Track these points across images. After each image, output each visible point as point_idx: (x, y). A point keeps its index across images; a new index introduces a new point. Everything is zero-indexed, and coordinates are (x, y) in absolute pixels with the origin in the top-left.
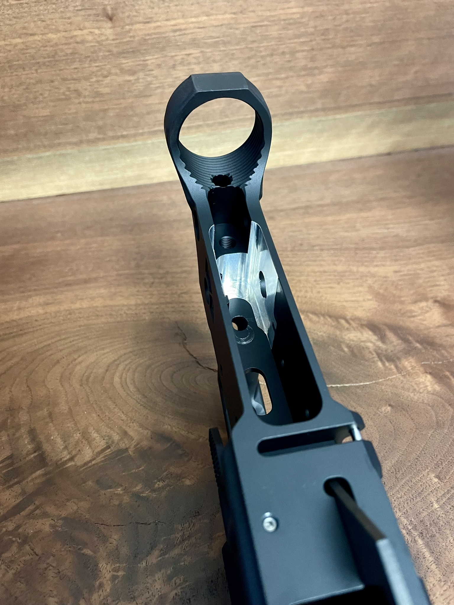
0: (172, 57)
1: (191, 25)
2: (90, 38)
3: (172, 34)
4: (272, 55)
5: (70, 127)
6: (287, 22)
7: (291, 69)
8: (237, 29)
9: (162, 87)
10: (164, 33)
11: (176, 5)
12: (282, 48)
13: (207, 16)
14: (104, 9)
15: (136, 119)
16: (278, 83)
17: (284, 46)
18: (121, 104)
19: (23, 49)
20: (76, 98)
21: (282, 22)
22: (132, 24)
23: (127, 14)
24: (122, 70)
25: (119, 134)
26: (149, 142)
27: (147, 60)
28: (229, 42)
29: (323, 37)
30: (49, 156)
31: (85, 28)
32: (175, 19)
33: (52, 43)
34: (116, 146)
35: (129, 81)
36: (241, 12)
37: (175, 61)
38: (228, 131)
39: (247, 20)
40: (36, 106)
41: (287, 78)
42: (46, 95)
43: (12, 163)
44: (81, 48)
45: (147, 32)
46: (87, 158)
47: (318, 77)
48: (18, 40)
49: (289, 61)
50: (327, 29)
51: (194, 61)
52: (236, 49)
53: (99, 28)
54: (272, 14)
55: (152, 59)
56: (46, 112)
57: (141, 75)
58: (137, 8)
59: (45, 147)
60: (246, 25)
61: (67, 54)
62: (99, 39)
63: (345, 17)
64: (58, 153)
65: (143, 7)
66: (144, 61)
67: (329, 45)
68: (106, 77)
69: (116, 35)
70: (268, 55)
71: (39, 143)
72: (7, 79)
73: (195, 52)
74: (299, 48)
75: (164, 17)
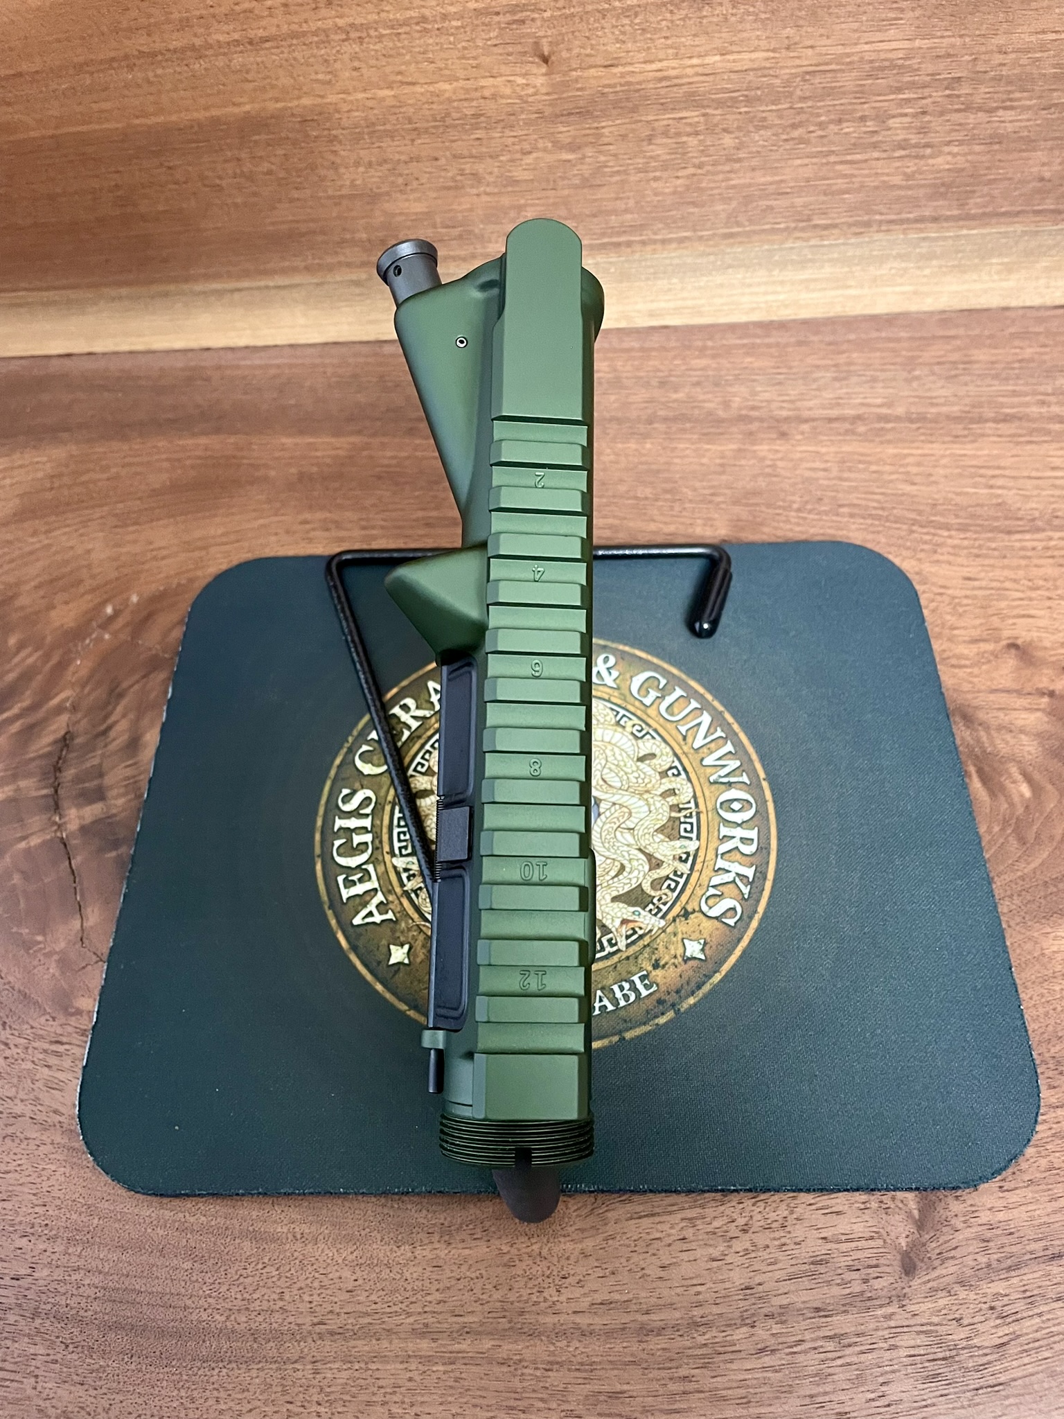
0: (648, 123)
1: (690, 71)
2: (507, 90)
3: (653, 85)
4: (840, 121)
6: (876, 65)
9: (625, 172)
12: (863, 109)
13: (721, 54)
14: (537, 44)
16: (846, 169)
17: (865, 106)
19: (394, 107)
21: (867, 66)
22: (583, 69)
23: (575, 52)
24: (556, 143)
27: (602, 128)
28: (761, 100)
31: (500, 74)
32: (660, 60)
33: (442, 98)
36: (788, 48)
37: (655, 128)
38: (739, 249)
39: (798, 62)
40: (405, 196)
41: (865, 161)
42: (423, 181)
44: (490, 107)
45: (607, 82)
47: (930, 161)
48: (388, 92)
49: (874, 133)
50: (959, 79)
51: (689, 129)
52: (770, 111)
53: (524, 75)
54: (847, 50)
55: (610, 127)
57: (589, 152)
60: (794, 71)
61: (464, 117)
62: (522, 93)
63: (997, 58)
65: (604, 41)
66: (598, 128)
68: (528, 153)
69: (553, 86)
72: (364, 153)
73: (692, 115)
74: (896, 110)
75: (641, 56)
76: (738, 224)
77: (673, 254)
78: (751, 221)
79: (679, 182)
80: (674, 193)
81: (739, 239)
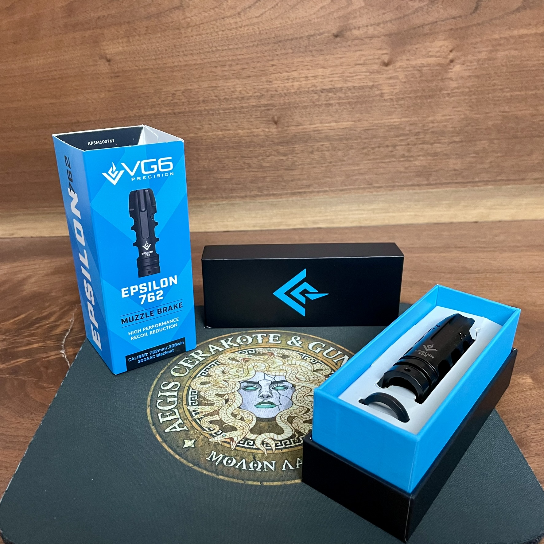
0: (311, 146)
1: (326, 128)
2: (262, 133)
3: (312, 133)
4: (379, 147)
5: (240, 186)
6: (390, 127)
7: (393, 156)
8: (355, 131)
9: (303, 164)
10: (308, 132)
11: (317, 116)
12: (387, 143)
13: (336, 122)
14: (273, 118)
15: (283, 184)
16: (383, 165)
17: (388, 142)
18: (274, 173)
19: (221, 138)
20: (247, 168)
21: (387, 128)
22: (288, 126)
23: (286, 120)
24: (279, 153)
25: (271, 193)
26: (291, 199)
27: (295, 148)
28: (351, 139)
29: (416, 137)
30: (224, 204)
31: (260, 128)
32: (315, 124)
33: (239, 136)
34: (268, 201)
35: (283, 160)
36: (359, 121)
37: (313, 148)
38: (346, 196)
39: (362, 126)
40: (222, 172)
41: (390, 162)
42: (230, 166)
43: (200, 206)
44: (255, 139)
45: (297, 131)
46: (248, 207)
47: (413, 162)
48: (220, 133)
49: (392, 151)
50: (419, 132)
51: (326, 149)
52: (354, 143)
53: (268, 128)
54: (379, 122)
55: (298, 147)
56: (228, 176)
57: (290, 156)
58: (293, 117)
59: (223, 198)
60: (361, 129)
61: (246, 143)
62: (268, 135)
63: (431, 125)
64: (230, 202)
65: (296, 117)
66: (293, 148)
67: (420, 142)
68: (268, 156)
69: (279, 132)
70: (376, 147)
71: (220, 195)
72: (209, 155)
73: (327, 144)
74: (399, 143)
75: (308, 123)
76: (346, 185)
77: (322, 197)
78: (350, 185)
79: (323, 169)
80: (321, 173)
81: (346, 192)
